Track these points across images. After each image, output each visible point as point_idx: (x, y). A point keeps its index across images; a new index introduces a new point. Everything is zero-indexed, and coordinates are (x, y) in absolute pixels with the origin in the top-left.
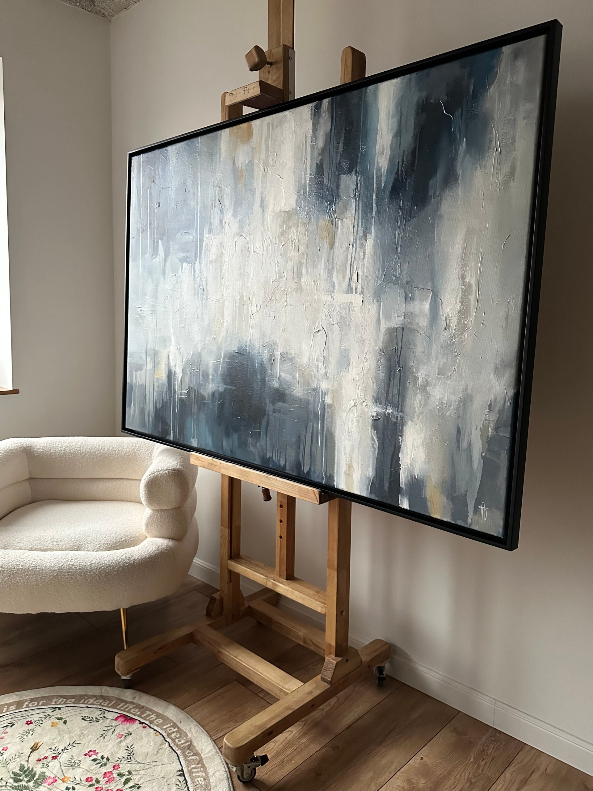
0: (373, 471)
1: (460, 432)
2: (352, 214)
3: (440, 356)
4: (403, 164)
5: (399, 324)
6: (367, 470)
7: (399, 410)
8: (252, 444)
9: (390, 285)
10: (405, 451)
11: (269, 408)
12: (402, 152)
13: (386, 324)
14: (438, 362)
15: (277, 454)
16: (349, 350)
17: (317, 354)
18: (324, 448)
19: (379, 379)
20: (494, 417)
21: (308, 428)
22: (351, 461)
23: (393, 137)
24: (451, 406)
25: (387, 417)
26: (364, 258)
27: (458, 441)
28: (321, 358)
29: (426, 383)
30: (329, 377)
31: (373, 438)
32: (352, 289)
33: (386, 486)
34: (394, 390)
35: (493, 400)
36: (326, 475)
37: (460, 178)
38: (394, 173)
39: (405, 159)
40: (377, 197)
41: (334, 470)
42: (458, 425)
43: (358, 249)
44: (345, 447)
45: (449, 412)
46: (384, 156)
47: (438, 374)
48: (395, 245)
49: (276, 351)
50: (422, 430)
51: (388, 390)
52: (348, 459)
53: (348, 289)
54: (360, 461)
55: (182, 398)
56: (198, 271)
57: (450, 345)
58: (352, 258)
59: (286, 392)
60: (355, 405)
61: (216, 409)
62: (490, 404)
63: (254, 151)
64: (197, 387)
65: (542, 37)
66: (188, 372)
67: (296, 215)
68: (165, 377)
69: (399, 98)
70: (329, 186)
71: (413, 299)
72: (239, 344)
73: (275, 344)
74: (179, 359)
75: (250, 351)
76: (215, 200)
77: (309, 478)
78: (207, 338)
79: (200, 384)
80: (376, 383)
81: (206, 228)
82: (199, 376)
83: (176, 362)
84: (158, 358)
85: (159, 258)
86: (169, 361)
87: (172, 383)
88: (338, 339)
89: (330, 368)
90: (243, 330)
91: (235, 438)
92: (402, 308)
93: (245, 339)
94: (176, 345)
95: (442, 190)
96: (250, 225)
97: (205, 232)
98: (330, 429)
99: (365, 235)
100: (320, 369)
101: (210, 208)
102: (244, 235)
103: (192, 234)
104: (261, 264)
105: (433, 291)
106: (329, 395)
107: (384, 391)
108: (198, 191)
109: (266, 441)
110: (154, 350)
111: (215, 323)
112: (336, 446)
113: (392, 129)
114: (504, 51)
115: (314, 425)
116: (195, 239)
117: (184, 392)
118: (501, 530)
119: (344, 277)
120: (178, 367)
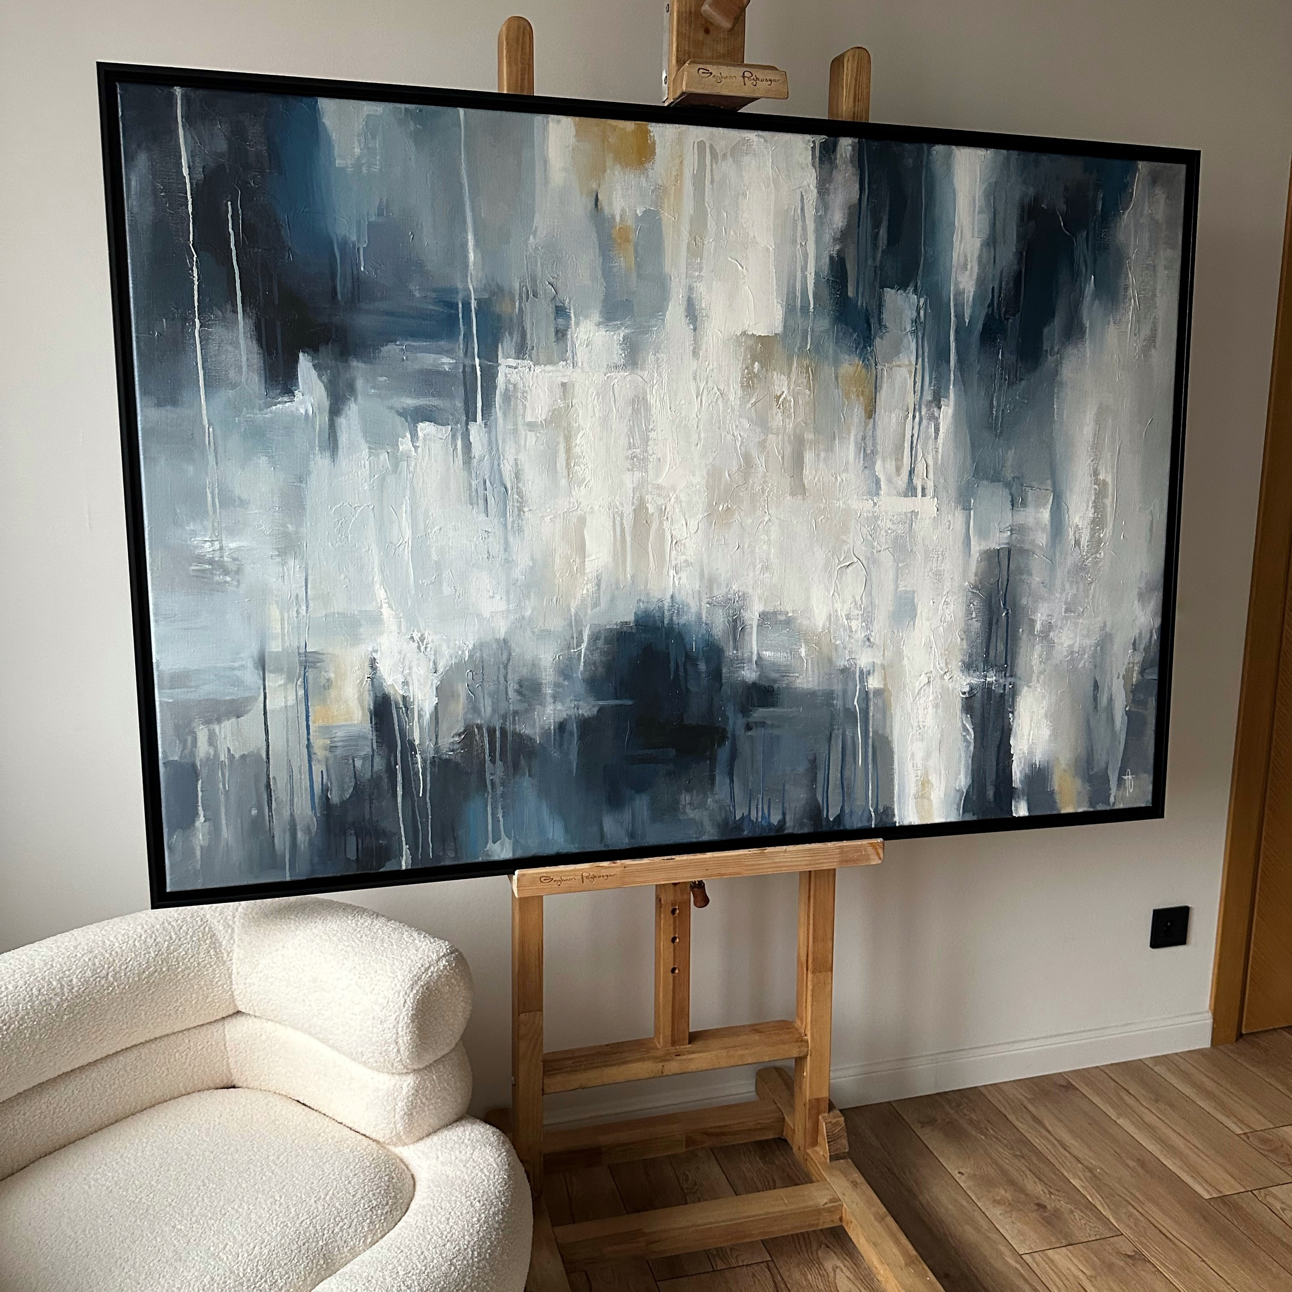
0: (966, 778)
1: (1098, 686)
2: (910, 361)
3: (1067, 586)
4: (1000, 293)
5: (1003, 544)
6: (956, 779)
7: (1008, 675)
8: (690, 804)
9: (985, 482)
10: (1019, 733)
11: (735, 722)
12: (999, 272)
13: (980, 545)
14: (1064, 594)
15: (760, 806)
16: (914, 592)
17: (847, 606)
18: (870, 766)
19: (971, 632)
20: (1139, 657)
21: (833, 742)
22: (926, 774)
23: (982, 245)
24: (1084, 654)
25: (987, 689)
26: (936, 438)
27: (1095, 699)
28: (856, 612)
29: (1049, 627)
30: (874, 643)
31: (964, 726)
32: (915, 489)
33: (990, 793)
34: (998, 644)
35: (1137, 636)
36: (876, 811)
37: (1087, 331)
38: (986, 306)
39: (1004, 286)
40: (956, 339)
41: (893, 797)
42: (1095, 678)
43: (925, 422)
44: (913, 755)
45: (1083, 662)
46: (968, 273)
47: (1065, 612)
48: (992, 420)
49: (746, 610)
50: (1044, 697)
51: (988, 647)
52: (919, 772)
53: (907, 489)
54: (942, 768)
55: (440, 759)
56: (483, 445)
57: (1080, 568)
58: (912, 436)
59: (776, 686)
60: (929, 682)
61: (573, 757)
62: (1135, 640)
63: (660, 191)
64: (501, 721)
65: (1184, 167)
66: (462, 689)
67: (784, 347)
68: (360, 718)
69: (990, 184)
70: (859, 304)
71: (1024, 504)
72: (639, 607)
73: (744, 597)
74: (418, 665)
75: (674, 618)
76: (534, 279)
77: (841, 828)
78: (527, 603)
79: (511, 712)
80: (967, 640)
81: (505, 343)
82: (507, 694)
83: (410, 674)
84: (323, 673)
85: (303, 402)
86: (378, 675)
87: (397, 727)
88: (891, 575)
89: (876, 627)
90: (650, 575)
91: (641, 804)
92: (1008, 518)
93: (656, 595)
94: (404, 630)
95: (1063, 344)
96: (658, 352)
97: (503, 353)
98: (880, 732)
99: (937, 400)
100: (856, 631)
101: (517, 297)
102: (640, 373)
103: (449, 353)
104: (694, 438)
105: (1054, 491)
106: (876, 674)
107: (982, 650)
108: (464, 245)
109: (732, 788)
110: (299, 654)
111: (553, 566)
112: (896, 757)
113: (979, 231)
114: (1140, 167)
115: (847, 733)
116: (464, 366)
117: (449, 740)
118: (1150, 797)
119: (898, 469)
120: (416, 684)
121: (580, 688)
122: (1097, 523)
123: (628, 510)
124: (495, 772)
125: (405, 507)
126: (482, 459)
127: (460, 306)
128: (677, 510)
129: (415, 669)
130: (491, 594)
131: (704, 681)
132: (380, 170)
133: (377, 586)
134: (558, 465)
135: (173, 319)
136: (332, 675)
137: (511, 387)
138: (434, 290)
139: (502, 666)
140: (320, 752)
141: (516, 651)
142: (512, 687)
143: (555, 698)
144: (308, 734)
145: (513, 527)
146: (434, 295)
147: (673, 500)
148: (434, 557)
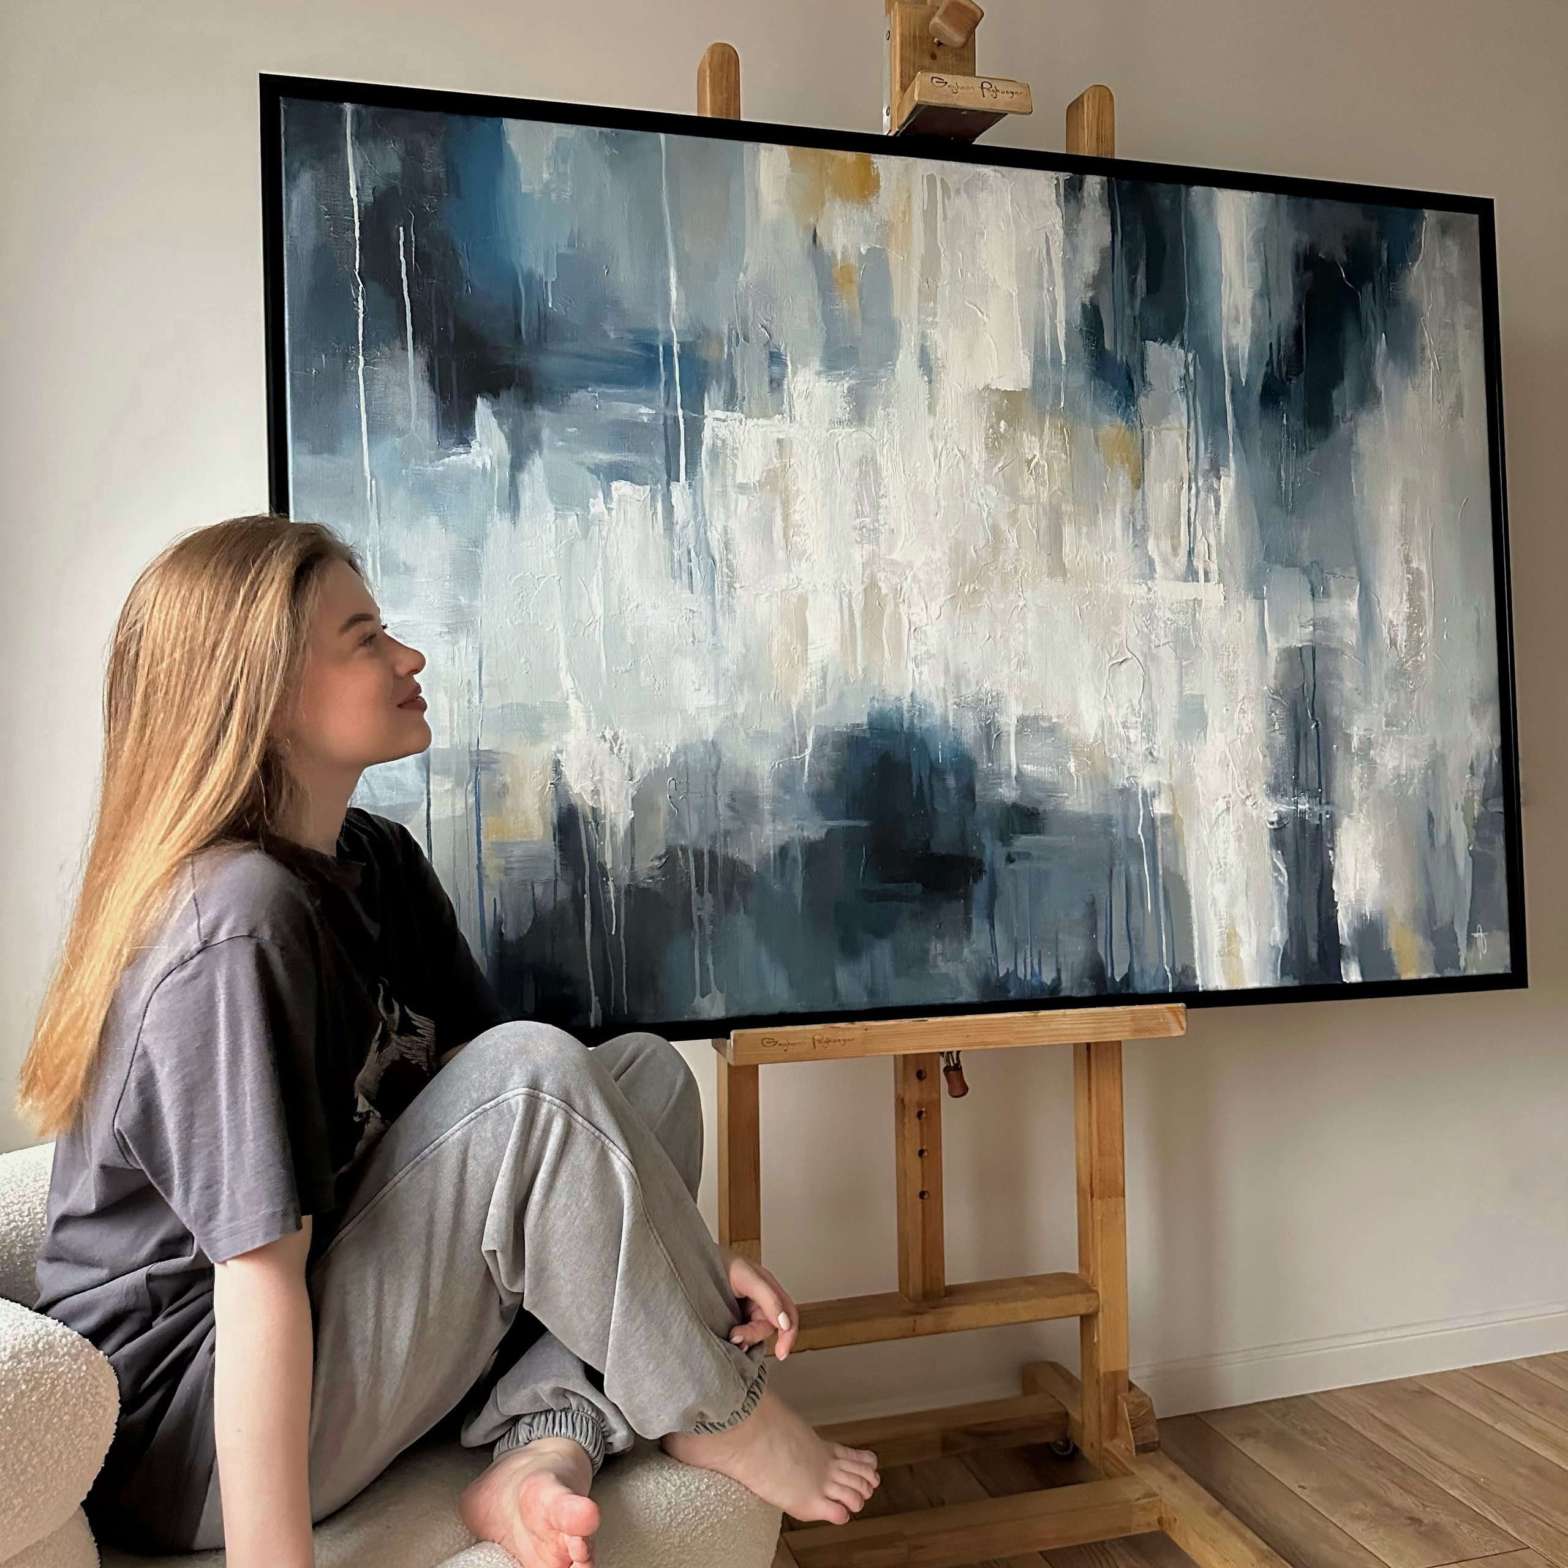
0: (1282, 930)
1: (1433, 819)
2: (1181, 424)
3: (1386, 694)
4: (1279, 351)
5: (1305, 641)
6: (1270, 932)
7: (1323, 801)
8: (942, 954)
9: (1279, 567)
10: (1342, 875)
11: (992, 852)
12: (1276, 326)
13: (1278, 641)
14: (1383, 704)
15: (1028, 960)
16: (1202, 696)
17: (1122, 712)
18: (1162, 913)
19: (1275, 747)
20: (1479, 784)
21: (1115, 880)
22: (1232, 925)
23: (1254, 296)
24: (1414, 778)
25: (1300, 820)
26: (1217, 513)
27: (1431, 835)
28: (1134, 719)
29: (1368, 744)
30: (1158, 759)
31: (1274, 864)
32: (1197, 573)
33: (1313, 951)
34: (1308, 763)
35: (1474, 758)
36: (1173, 971)
37: (1383, 396)
38: (1264, 363)
39: (1283, 343)
40: (1233, 401)
41: (1193, 953)
42: (1428, 808)
43: (1202, 494)
44: (1214, 900)
45: (1412, 788)
46: (1240, 327)
47: (1386, 726)
48: (1282, 494)
49: (1001, 714)
50: (1369, 830)
51: (1297, 767)
52: (1223, 921)
53: (1186, 573)
54: (1252, 917)
55: (637, 887)
56: (686, 509)
57: (1399, 673)
58: (1189, 511)
59: (1041, 808)
60: (1228, 808)
61: (798, 889)
62: (1472, 764)
63: (885, 228)
64: (710, 842)
65: (1476, 217)
66: (663, 801)
67: (1034, 403)
68: (541, 834)
69: (1259, 230)
70: (1118, 358)
71: (1326, 594)
72: (873, 706)
73: (998, 697)
74: (611, 770)
75: (916, 721)
76: (744, 321)
77: (1131, 991)
78: (740, 698)
79: (722, 831)
80: (1271, 757)
81: (712, 393)
82: (717, 809)
83: (600, 781)
84: (498, 777)
85: (479, 454)
86: (563, 780)
87: (584, 847)
88: (1175, 677)
89: (1160, 738)
90: (885, 669)
91: (882, 953)
92: (1309, 610)
93: (893, 692)
94: (594, 727)
95: (1356, 410)
96: (888, 407)
97: (710, 403)
98: (1172, 869)
99: (1216, 468)
100: (1135, 743)
101: (725, 341)
102: (867, 429)
103: (648, 402)
104: (933, 507)
105: (1360, 580)
106: (1162, 796)
107: (1289, 770)
108: (666, 282)
109: (993, 936)
110: (470, 752)
111: (770, 655)
112: (1193, 901)
113: (1250, 281)
114: (1426, 215)
115: (1131, 869)
116: (665, 418)
117: (647, 864)
118: (1508, 961)
119: (1175, 549)
120: (608, 793)
121: (805, 804)
122: (1415, 619)
123: (858, 589)
124: (704, 906)
125: (597, 580)
126: (685, 527)
127: (661, 349)
128: (915, 591)
129: (606, 775)
130: (697, 686)
131: (954, 799)
132: (571, 197)
133: (563, 673)
134: (774, 535)
135: (334, 355)
136: (509, 780)
137: (719, 443)
138: (631, 332)
139: (710, 774)
140: (492, 875)
141: (727, 757)
142: (723, 800)
143: (774, 815)
144: (479, 851)
145: (722, 606)
146: (631, 337)
147: (909, 579)
148: (630, 640)
